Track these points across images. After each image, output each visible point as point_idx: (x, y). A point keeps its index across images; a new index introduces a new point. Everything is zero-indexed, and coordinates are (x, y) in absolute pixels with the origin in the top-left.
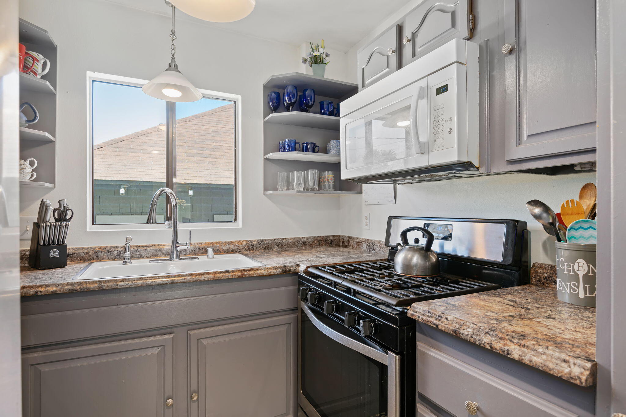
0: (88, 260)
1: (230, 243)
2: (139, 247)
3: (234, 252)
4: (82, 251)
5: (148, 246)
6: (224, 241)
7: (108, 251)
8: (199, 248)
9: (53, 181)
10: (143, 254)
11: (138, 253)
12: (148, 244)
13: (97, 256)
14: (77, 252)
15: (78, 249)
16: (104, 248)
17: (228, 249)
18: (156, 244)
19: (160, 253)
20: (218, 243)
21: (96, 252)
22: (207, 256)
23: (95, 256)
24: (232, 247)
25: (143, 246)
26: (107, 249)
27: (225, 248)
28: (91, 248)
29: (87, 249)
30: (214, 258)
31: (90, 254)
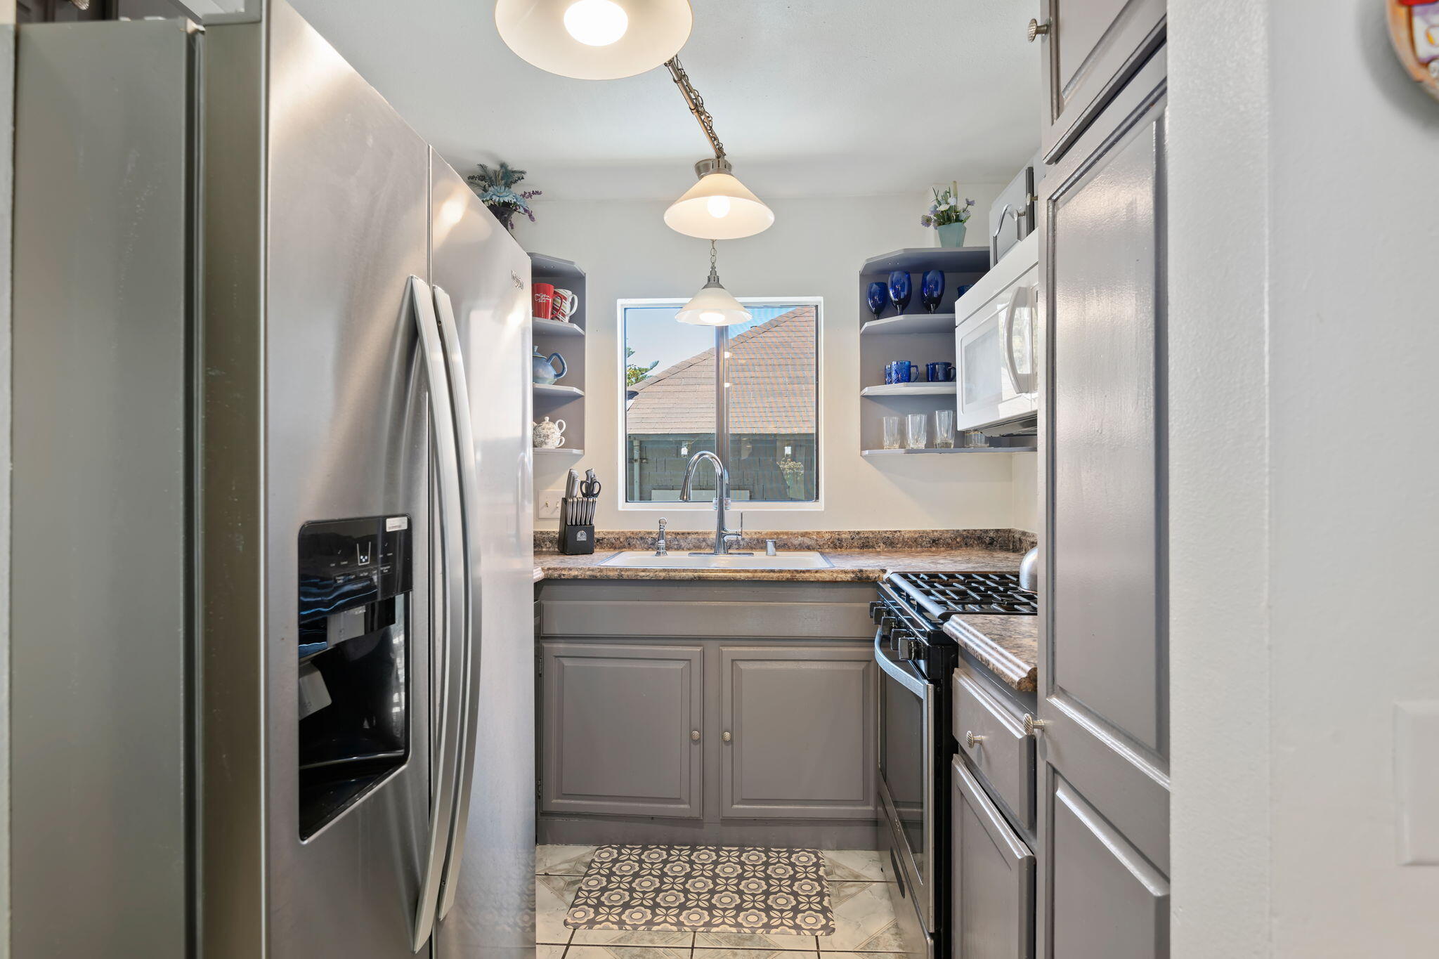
0: (619, 548)
1: (804, 535)
2: (678, 534)
3: (809, 548)
4: (612, 536)
5: (689, 533)
6: (795, 531)
7: (642, 538)
8: (758, 540)
9: (581, 446)
10: (683, 544)
11: (677, 543)
12: (690, 531)
13: (629, 544)
14: (607, 537)
15: (609, 533)
16: (637, 534)
17: (800, 544)
18: (700, 531)
19: (704, 543)
20: (787, 533)
21: (627, 538)
22: (765, 553)
23: (626, 544)
24: (807, 541)
25: (683, 534)
26: (640, 535)
27: (796, 542)
28: (622, 532)
29: (618, 533)
30: (775, 555)
31: (621, 540)
